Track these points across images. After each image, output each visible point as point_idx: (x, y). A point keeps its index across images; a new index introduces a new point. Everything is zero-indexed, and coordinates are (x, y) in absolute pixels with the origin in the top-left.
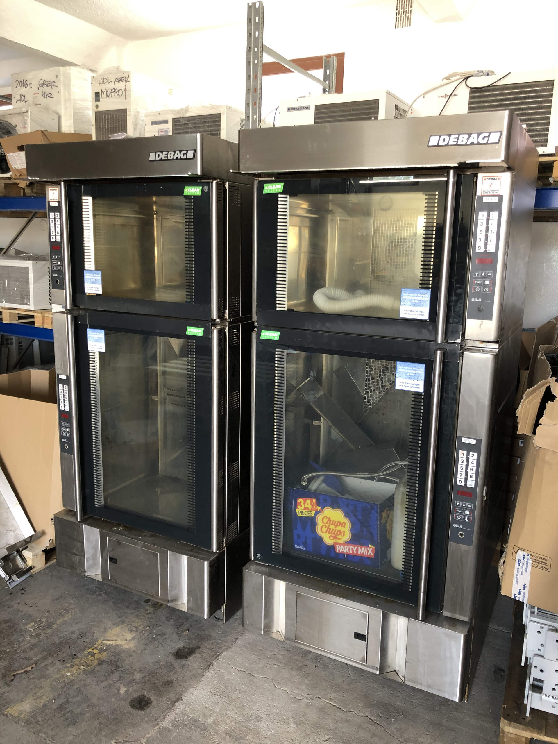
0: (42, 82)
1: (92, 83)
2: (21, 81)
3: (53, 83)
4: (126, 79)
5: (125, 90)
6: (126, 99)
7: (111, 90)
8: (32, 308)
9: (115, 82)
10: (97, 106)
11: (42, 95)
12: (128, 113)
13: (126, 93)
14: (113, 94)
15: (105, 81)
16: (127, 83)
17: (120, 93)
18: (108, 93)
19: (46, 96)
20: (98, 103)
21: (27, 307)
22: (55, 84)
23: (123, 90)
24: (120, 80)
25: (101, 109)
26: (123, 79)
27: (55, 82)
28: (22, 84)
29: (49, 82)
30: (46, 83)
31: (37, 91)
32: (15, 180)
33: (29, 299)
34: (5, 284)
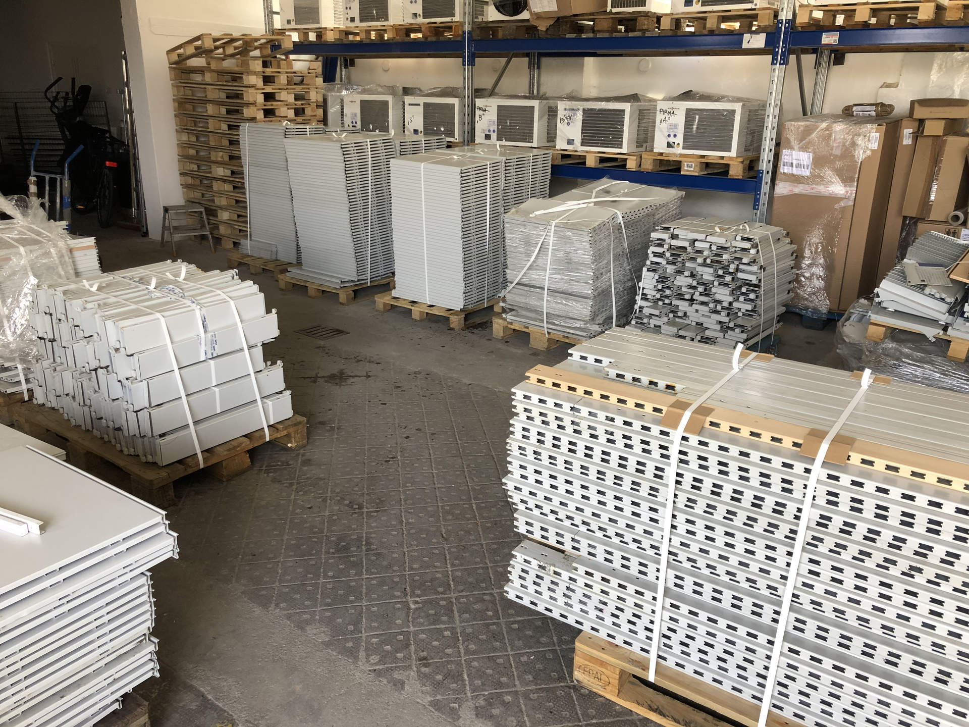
21: (529, 145)
32: (533, 23)
33: (533, 136)
34: (507, 123)
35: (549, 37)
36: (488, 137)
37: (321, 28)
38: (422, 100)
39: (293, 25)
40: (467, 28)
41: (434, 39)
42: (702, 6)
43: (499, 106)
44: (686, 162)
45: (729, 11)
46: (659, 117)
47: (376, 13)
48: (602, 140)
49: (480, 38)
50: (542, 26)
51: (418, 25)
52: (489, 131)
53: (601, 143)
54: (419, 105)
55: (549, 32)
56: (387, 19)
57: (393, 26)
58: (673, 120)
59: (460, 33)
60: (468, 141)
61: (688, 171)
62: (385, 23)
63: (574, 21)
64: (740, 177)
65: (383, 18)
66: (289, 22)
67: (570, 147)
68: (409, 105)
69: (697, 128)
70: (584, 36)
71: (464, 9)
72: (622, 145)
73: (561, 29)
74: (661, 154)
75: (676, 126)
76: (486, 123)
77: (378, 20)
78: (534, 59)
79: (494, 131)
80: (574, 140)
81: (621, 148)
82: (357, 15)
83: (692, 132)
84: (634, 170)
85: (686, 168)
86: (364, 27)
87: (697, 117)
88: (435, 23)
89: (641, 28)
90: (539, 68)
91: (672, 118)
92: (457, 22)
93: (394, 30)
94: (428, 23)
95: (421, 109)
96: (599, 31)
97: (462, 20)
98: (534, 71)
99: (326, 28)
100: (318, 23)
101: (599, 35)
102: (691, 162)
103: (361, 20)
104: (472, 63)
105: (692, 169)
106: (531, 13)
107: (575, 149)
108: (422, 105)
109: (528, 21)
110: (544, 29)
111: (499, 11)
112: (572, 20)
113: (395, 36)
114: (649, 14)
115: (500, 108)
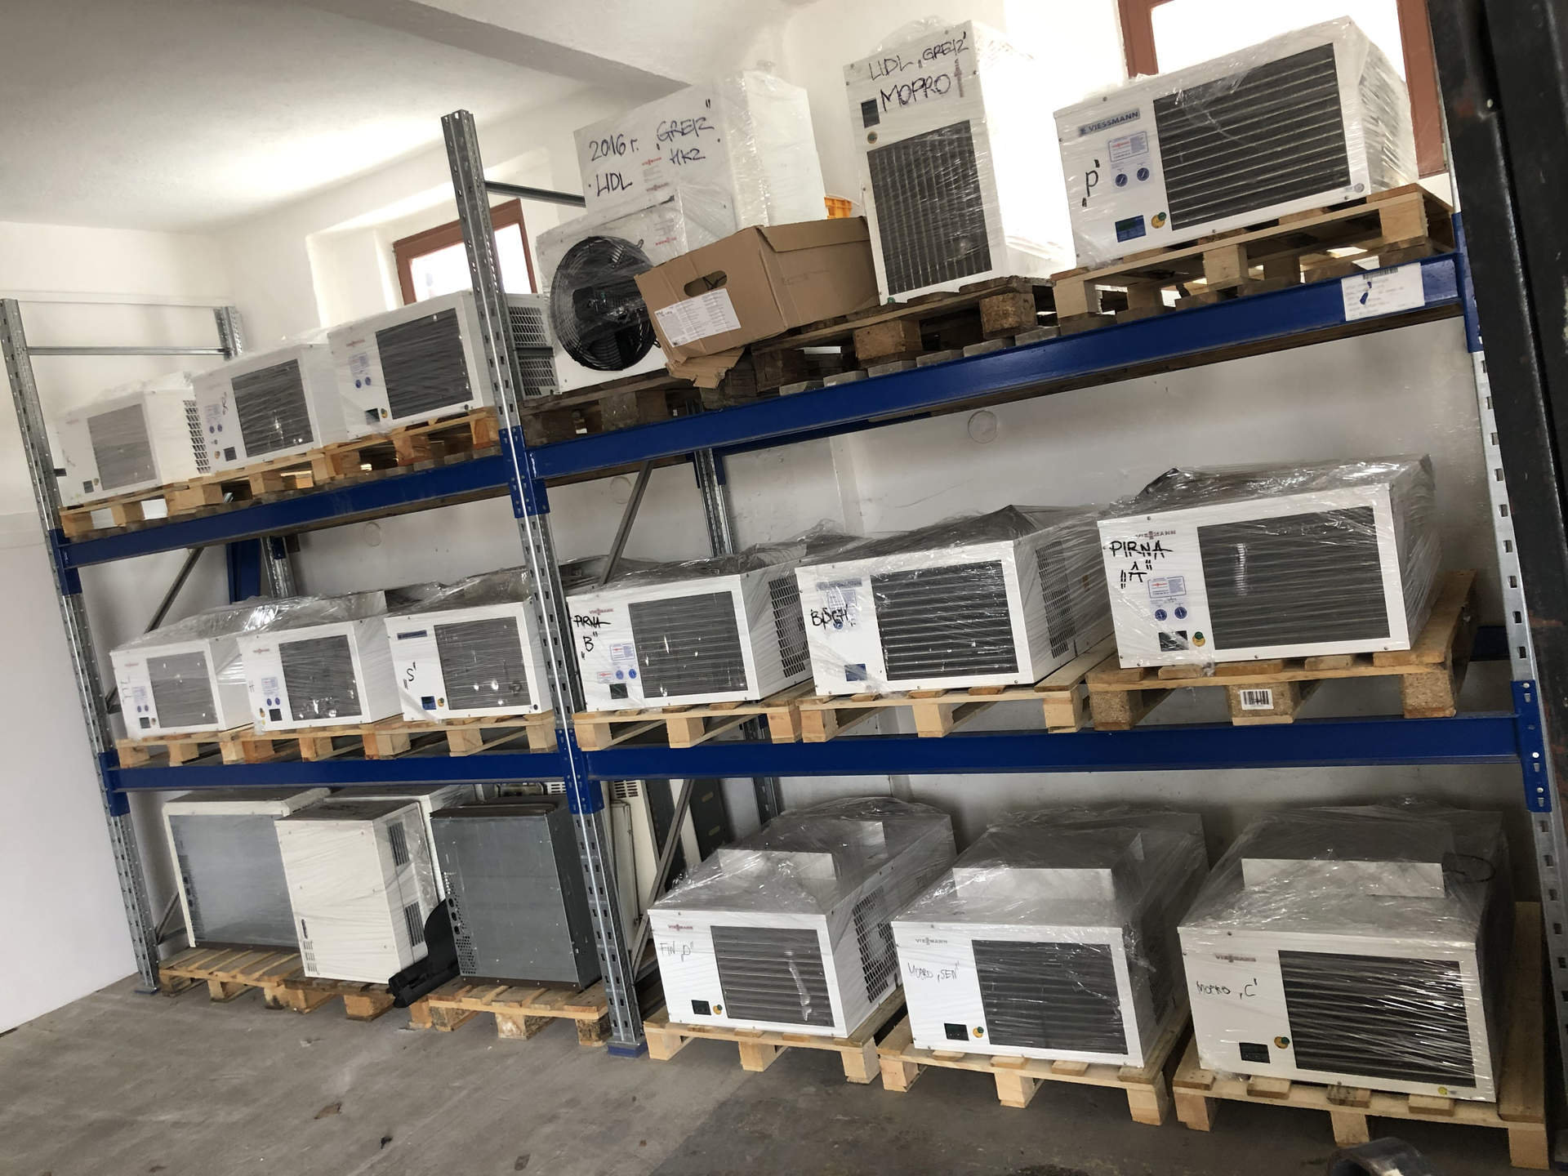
0: (667, 127)
1: (847, 84)
2: (605, 141)
3: (700, 122)
4: (957, 47)
5: (958, 74)
6: (961, 96)
7: (913, 84)
8: (753, 693)
9: (923, 61)
10: (872, 138)
11: (673, 160)
12: (973, 130)
13: (959, 80)
14: (920, 94)
15: (890, 65)
16: (962, 56)
17: (942, 85)
18: (905, 94)
19: (681, 160)
20: (874, 128)
21: (738, 696)
22: (706, 124)
23: (951, 75)
24: (935, 52)
25: (884, 140)
26: (945, 47)
27: (704, 119)
28: (608, 148)
29: (688, 123)
30: (679, 128)
31: (654, 154)
32: (679, 375)
33: (743, 672)
34: (663, 646)
35: (731, 402)
36: (619, 691)
37: (160, 488)
38: (427, 621)
39: (99, 493)
40: (508, 421)
41: (429, 465)
42: (1174, 228)
43: (632, 607)
44: (1240, 687)
45: (1274, 223)
46: (1114, 565)
47: (282, 427)
48: (947, 656)
49: (545, 440)
50: (707, 378)
51: (386, 436)
52: (620, 675)
53: (946, 665)
54: (422, 634)
55: (729, 391)
56: (308, 438)
57: (324, 451)
58: (1162, 567)
59: (494, 436)
60: (568, 709)
61: (1255, 713)
62: (306, 447)
63: (790, 350)
64: (1450, 712)
65: (297, 436)
66: (88, 486)
67: (858, 687)
68: (401, 637)
69: (1249, 581)
70: (830, 382)
71: (492, 374)
72: (1014, 660)
73: (760, 376)
74: (1151, 672)
75: (1176, 584)
76: (607, 654)
77: (288, 443)
78: (708, 464)
79: (632, 674)
80: (863, 666)
81: (1015, 669)
82: (238, 442)
83: (1235, 595)
84: (1074, 730)
85: (1246, 707)
86: (258, 465)
87: (1241, 547)
88: (426, 424)
89: (998, 326)
90: (723, 480)
91: (1158, 563)
92: (481, 410)
93: (329, 460)
94: (408, 428)
95: (431, 641)
96: (873, 361)
97: (491, 403)
98: (712, 490)
99: (170, 486)
100: (152, 476)
101: (873, 372)
102: (1257, 686)
103: (251, 452)
104: (540, 506)
105: (1270, 707)
106: (669, 351)
107: (874, 692)
108: (431, 632)
109: (663, 372)
110: (712, 384)
111: (584, 363)
112: (787, 345)
113: (334, 474)
114: (1014, 285)
115: (637, 611)
